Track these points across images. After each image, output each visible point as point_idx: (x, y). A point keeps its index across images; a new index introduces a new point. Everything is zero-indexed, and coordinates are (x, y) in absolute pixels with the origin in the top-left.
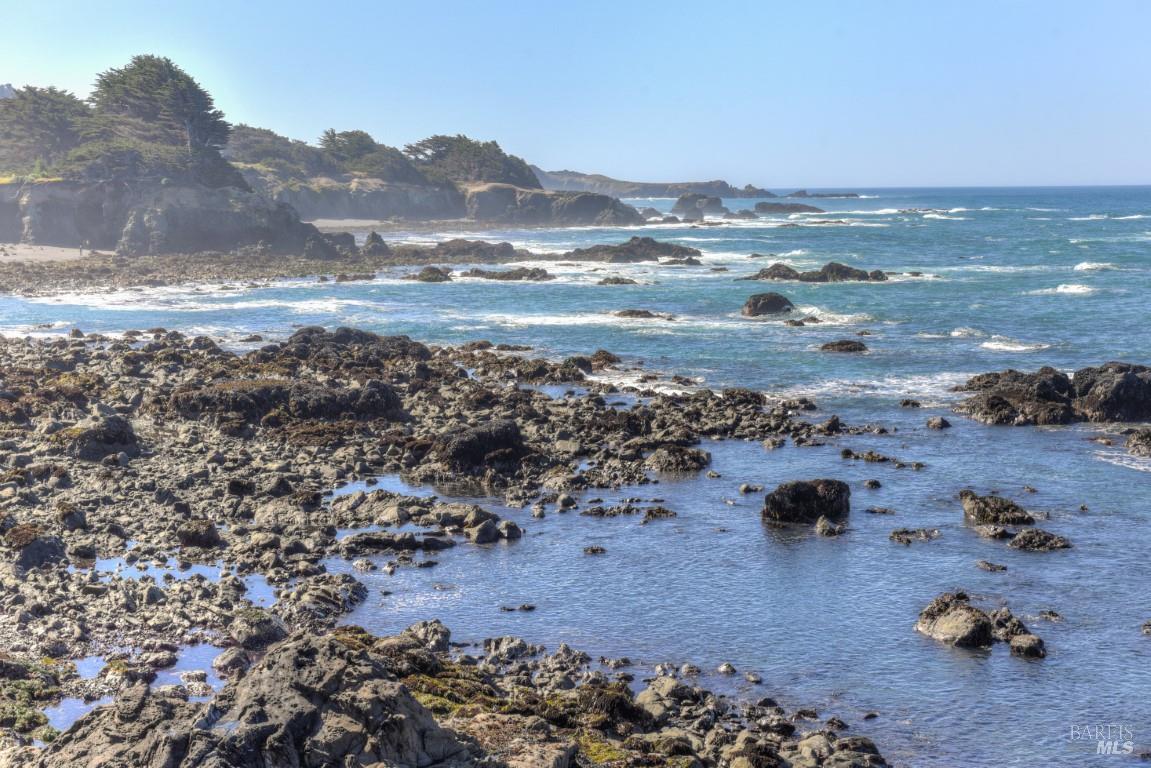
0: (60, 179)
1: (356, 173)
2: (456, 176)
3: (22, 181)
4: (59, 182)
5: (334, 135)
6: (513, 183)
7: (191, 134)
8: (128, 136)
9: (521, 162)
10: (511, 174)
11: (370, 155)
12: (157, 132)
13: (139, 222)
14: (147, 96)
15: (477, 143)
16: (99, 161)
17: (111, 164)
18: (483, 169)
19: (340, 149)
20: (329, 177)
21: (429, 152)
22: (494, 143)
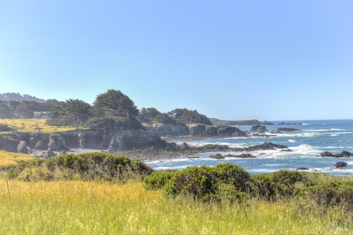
0: (89, 128)
1: (154, 121)
2: (185, 122)
3: (78, 129)
4: (89, 129)
5: (145, 109)
6: (205, 124)
7: (129, 114)
8: (109, 115)
9: (206, 117)
10: (203, 121)
11: (158, 116)
12: (117, 113)
13: (115, 140)
14: (114, 102)
15: (191, 111)
16: (102, 122)
17: (106, 123)
18: (194, 119)
19: (147, 114)
20: (146, 123)
21: (175, 114)
22: (196, 110)
